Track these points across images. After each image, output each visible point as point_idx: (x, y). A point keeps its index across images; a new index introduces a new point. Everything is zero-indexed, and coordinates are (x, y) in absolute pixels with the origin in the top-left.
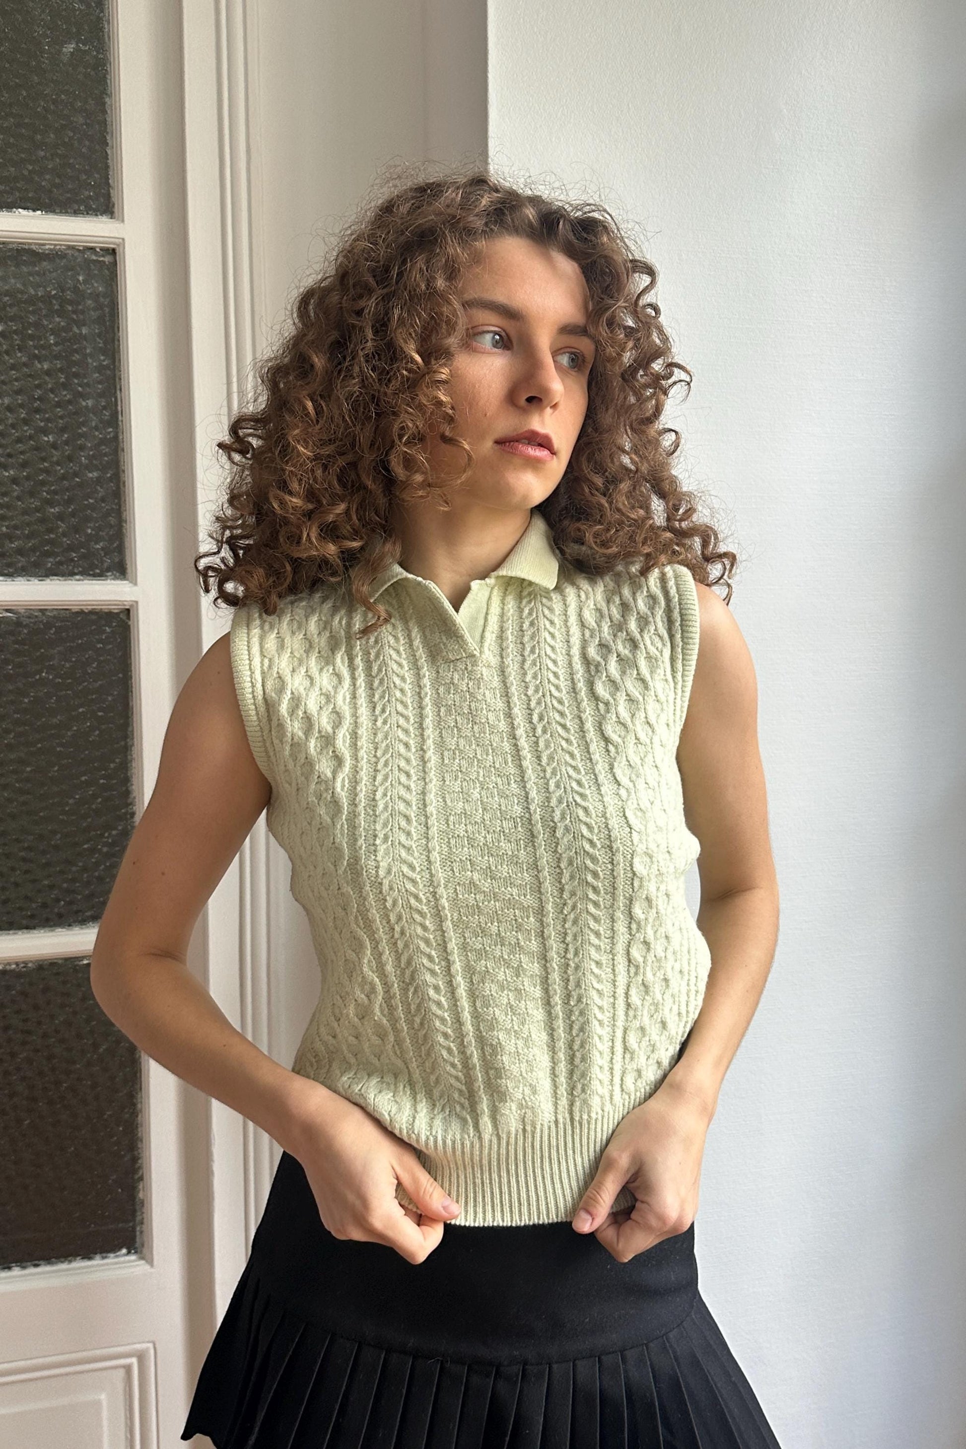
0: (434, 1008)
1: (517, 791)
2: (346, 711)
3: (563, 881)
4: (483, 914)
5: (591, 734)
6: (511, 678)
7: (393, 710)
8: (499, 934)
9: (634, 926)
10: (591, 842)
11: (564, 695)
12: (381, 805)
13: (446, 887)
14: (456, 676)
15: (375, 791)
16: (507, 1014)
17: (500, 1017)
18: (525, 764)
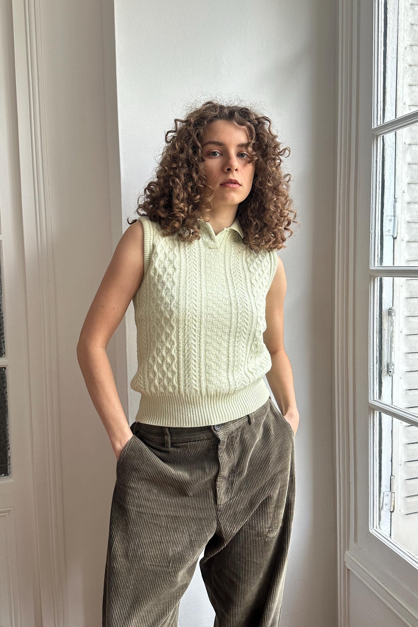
1: (226, 291)
3: (238, 319)
4: (213, 325)
6: (227, 259)
7: (192, 258)
13: (204, 314)
15: (186, 281)
16: (215, 357)
17: (213, 358)
18: (229, 284)
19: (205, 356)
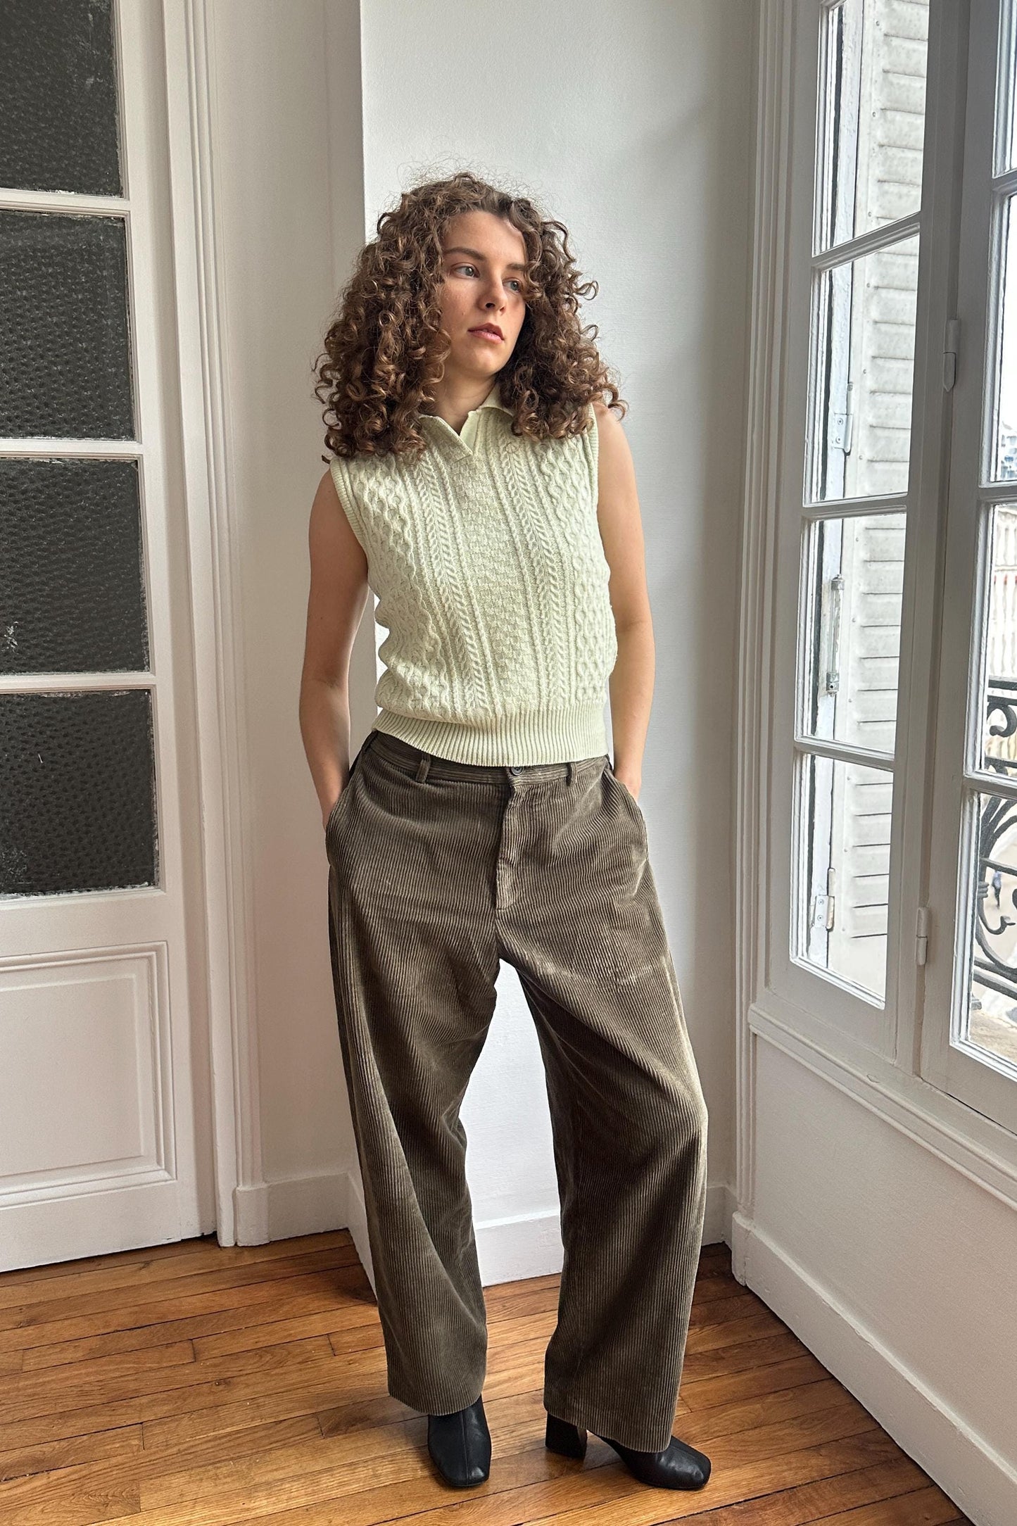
0: (470, 648)
2: (403, 495)
3: (536, 573)
4: (494, 595)
5: (543, 494)
7: (430, 494)
8: (503, 606)
9: (576, 601)
10: (548, 551)
11: (524, 474)
12: (431, 541)
13: (472, 580)
14: (462, 469)
17: (506, 652)
18: (507, 512)
19: (493, 651)
